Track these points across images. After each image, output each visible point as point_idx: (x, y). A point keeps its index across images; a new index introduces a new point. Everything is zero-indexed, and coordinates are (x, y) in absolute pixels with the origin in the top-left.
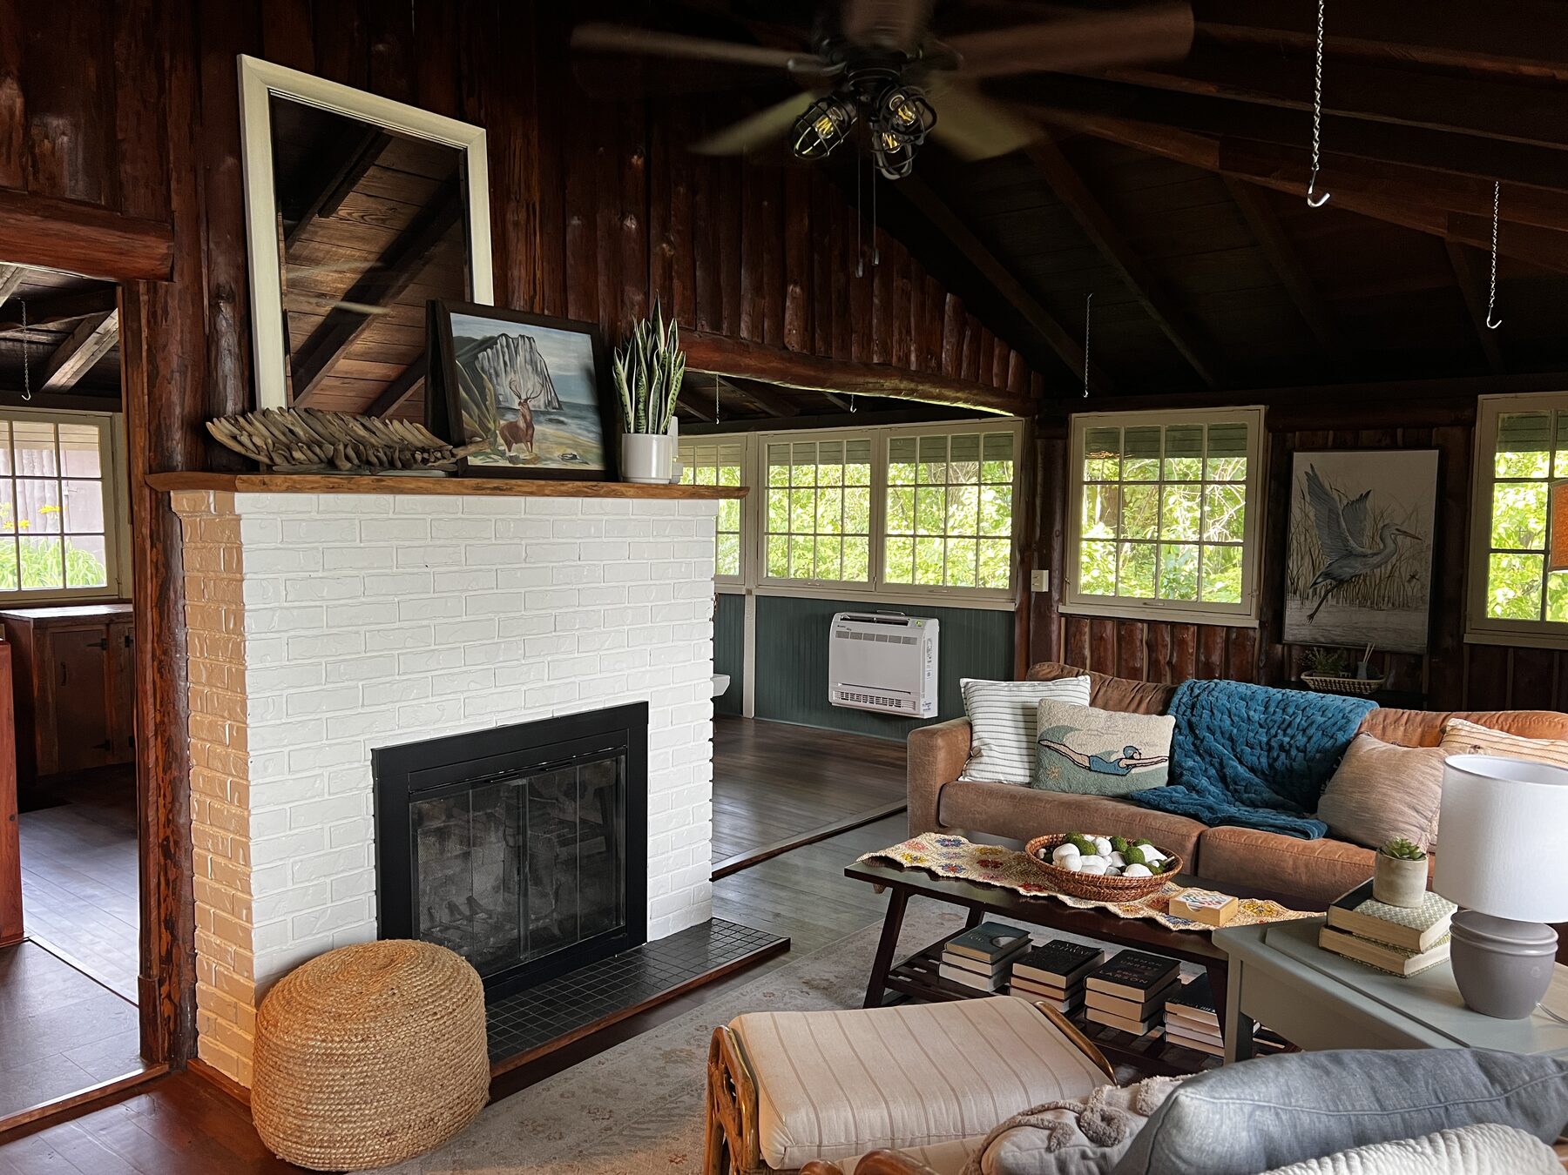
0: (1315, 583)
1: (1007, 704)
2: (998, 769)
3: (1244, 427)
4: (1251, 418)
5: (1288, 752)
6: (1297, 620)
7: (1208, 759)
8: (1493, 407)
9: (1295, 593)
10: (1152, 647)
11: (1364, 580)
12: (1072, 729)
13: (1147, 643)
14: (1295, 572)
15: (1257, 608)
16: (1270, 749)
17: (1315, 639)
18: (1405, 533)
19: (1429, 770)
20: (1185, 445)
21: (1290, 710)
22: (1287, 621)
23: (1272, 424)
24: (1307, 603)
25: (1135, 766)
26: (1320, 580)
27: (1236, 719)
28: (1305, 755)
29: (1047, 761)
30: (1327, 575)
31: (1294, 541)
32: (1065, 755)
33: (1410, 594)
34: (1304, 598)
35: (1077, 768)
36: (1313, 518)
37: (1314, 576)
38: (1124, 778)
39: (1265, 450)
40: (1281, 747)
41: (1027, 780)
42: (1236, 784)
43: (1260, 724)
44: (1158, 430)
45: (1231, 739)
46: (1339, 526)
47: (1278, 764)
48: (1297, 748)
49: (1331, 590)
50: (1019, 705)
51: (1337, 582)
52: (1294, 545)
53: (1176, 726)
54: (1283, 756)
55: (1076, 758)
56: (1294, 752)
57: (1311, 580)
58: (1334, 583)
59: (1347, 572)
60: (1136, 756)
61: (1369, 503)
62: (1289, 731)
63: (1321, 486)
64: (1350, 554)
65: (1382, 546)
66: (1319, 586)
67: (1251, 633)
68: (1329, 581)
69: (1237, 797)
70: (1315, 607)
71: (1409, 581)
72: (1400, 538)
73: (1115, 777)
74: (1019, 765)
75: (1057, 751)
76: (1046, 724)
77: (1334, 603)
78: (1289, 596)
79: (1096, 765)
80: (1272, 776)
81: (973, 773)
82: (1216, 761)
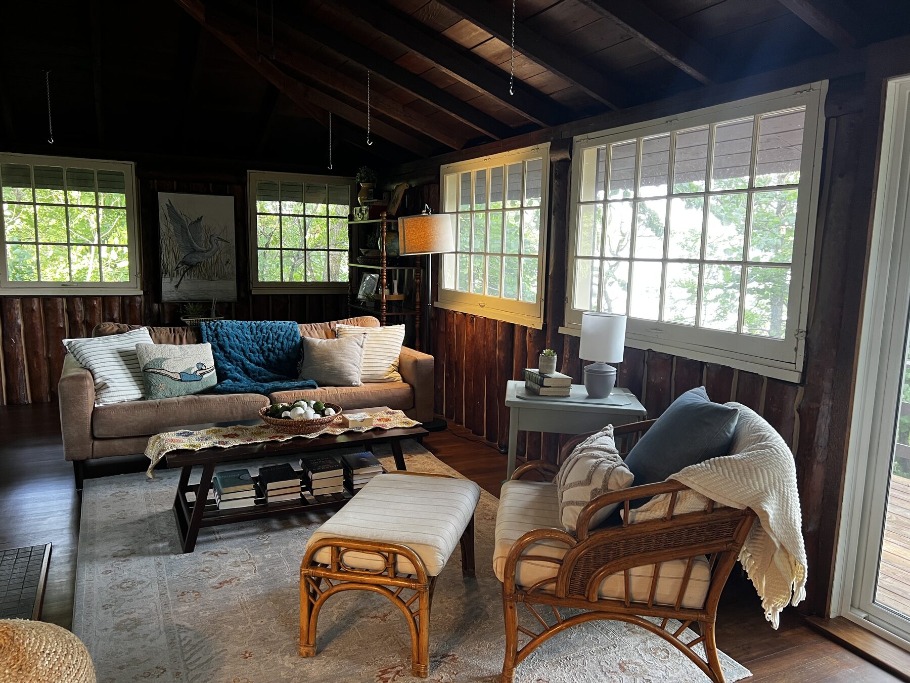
0: (177, 268)
1: (109, 352)
2: (122, 393)
3: (121, 174)
4: (127, 168)
5: (274, 352)
6: (169, 288)
7: (235, 363)
8: (255, 177)
9: (166, 273)
10: (71, 313)
11: (204, 265)
12: (165, 359)
13: (67, 311)
14: (165, 262)
15: (141, 284)
16: (263, 352)
17: (180, 299)
18: (222, 240)
19: (353, 346)
20: (82, 182)
21: (265, 331)
22: (163, 290)
23: (140, 174)
24: (174, 279)
25: (204, 374)
26: (179, 266)
27: (241, 339)
28: (283, 352)
29: (155, 381)
30: (183, 263)
31: (163, 244)
32: (166, 375)
33: (227, 271)
34: (171, 276)
35: (173, 381)
36: (173, 231)
37: (176, 263)
38: (200, 382)
39: (137, 189)
40: (269, 349)
41: (140, 396)
42: (254, 373)
43: (252, 340)
44: (60, 170)
45: (243, 351)
46: (188, 235)
47: (271, 358)
48: (278, 349)
49: (187, 271)
50: (115, 351)
51: (189, 267)
52: (163, 246)
53: (213, 348)
54: (271, 354)
55: (172, 375)
56: (277, 351)
57: (175, 266)
58: (188, 267)
59: (194, 261)
60: (204, 368)
61: (202, 223)
62: (269, 341)
63: (176, 213)
64: (194, 251)
65: (211, 246)
66: (179, 269)
67: (138, 298)
68: (185, 266)
69: (254, 378)
70: (179, 280)
71: (226, 265)
72: (219, 242)
73: (195, 382)
74: (132, 388)
75: (160, 374)
76: (147, 359)
77: (189, 278)
78: (163, 276)
79: (184, 377)
80: (268, 365)
81: (105, 399)
82: (240, 363)
